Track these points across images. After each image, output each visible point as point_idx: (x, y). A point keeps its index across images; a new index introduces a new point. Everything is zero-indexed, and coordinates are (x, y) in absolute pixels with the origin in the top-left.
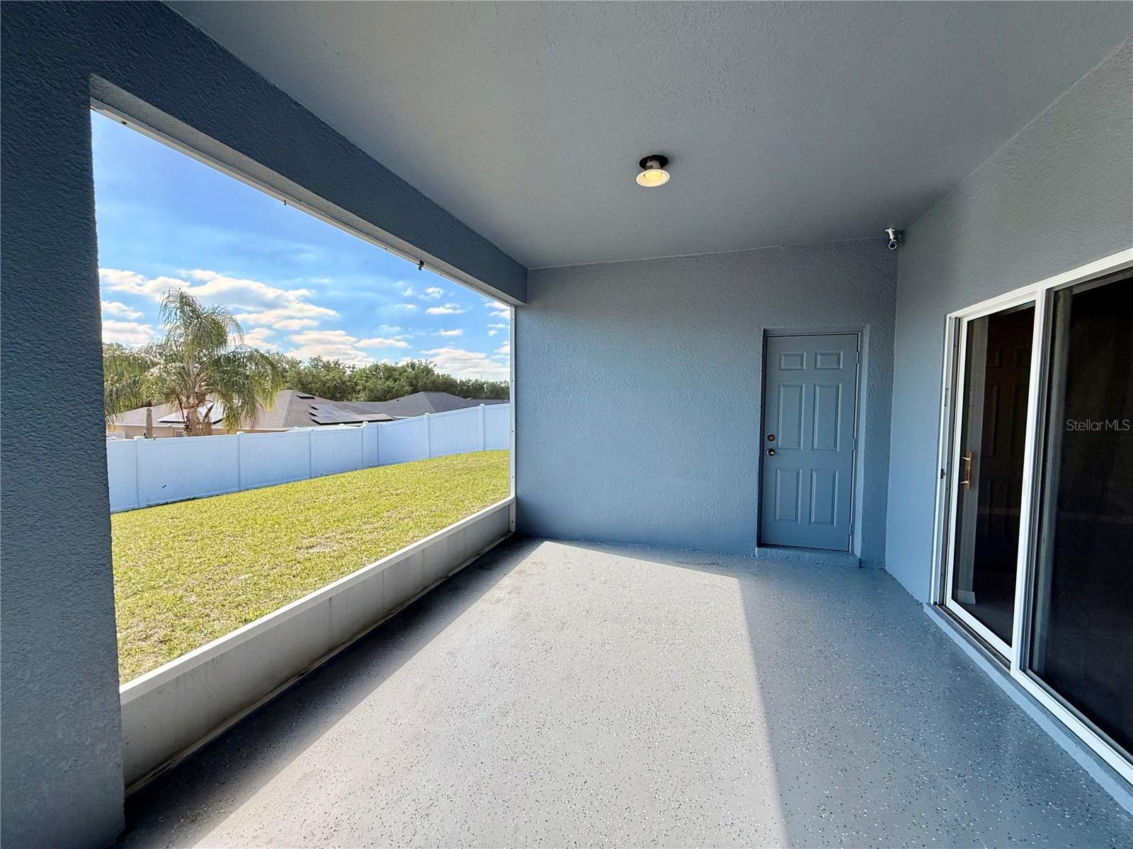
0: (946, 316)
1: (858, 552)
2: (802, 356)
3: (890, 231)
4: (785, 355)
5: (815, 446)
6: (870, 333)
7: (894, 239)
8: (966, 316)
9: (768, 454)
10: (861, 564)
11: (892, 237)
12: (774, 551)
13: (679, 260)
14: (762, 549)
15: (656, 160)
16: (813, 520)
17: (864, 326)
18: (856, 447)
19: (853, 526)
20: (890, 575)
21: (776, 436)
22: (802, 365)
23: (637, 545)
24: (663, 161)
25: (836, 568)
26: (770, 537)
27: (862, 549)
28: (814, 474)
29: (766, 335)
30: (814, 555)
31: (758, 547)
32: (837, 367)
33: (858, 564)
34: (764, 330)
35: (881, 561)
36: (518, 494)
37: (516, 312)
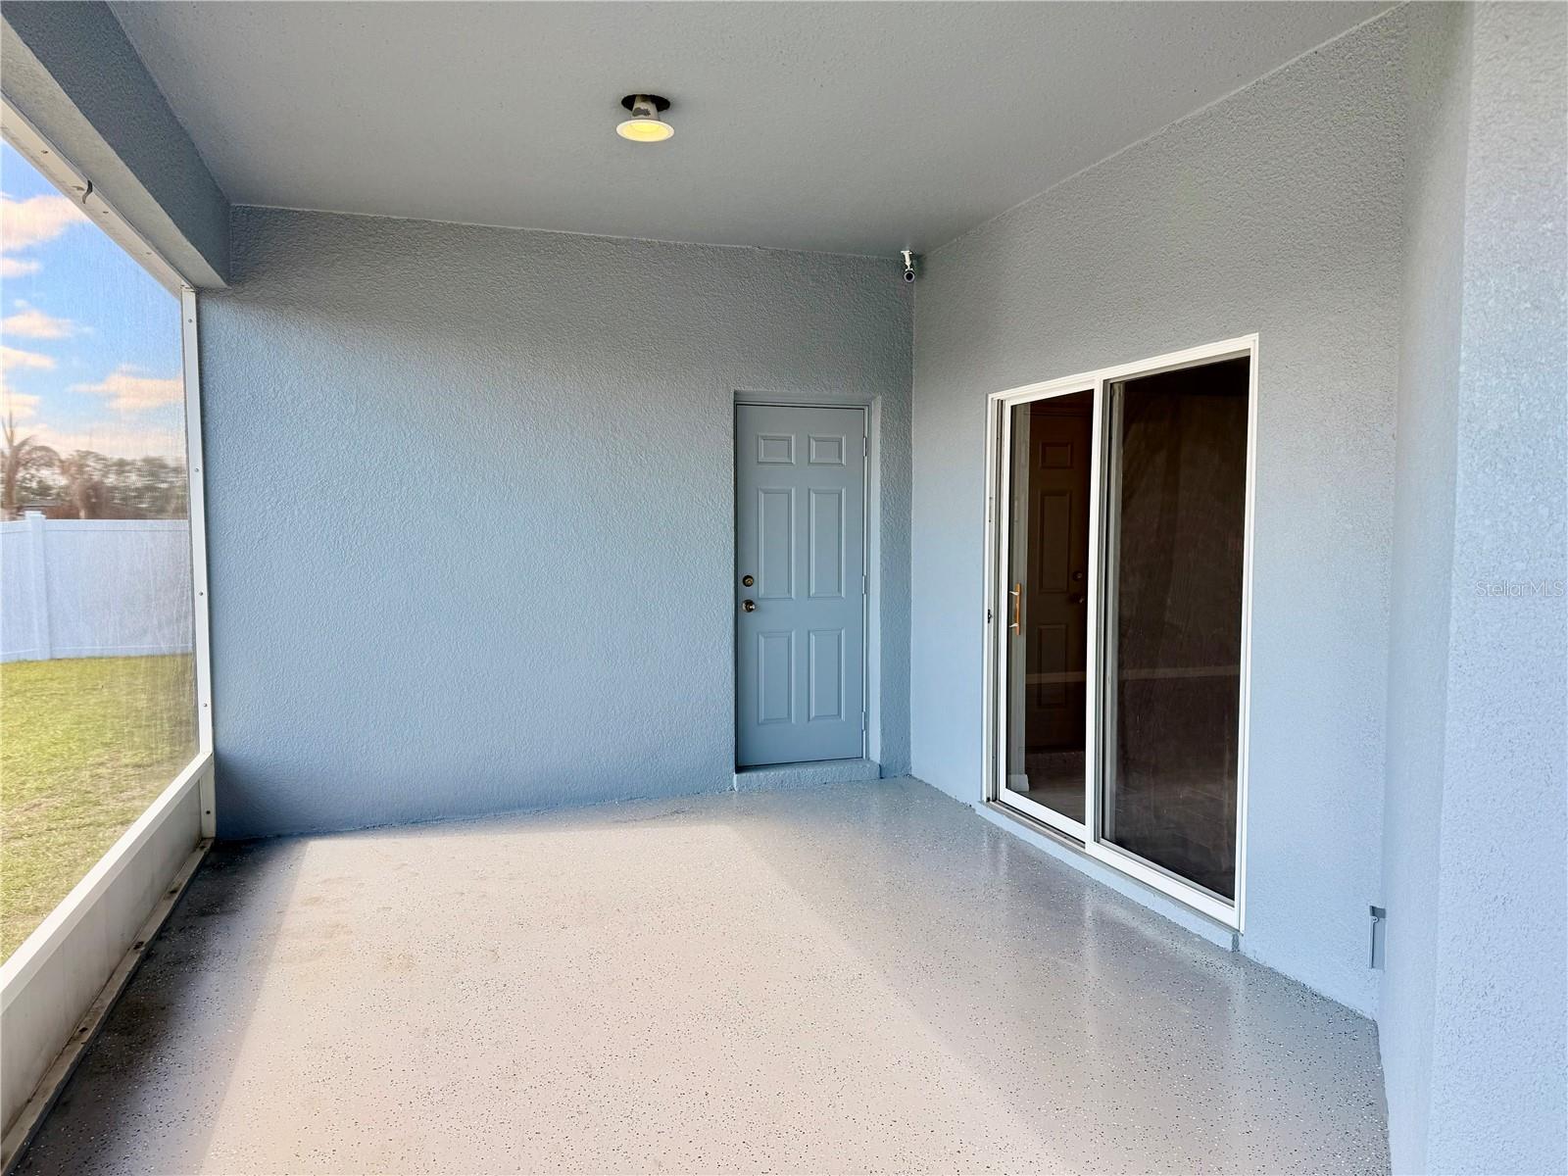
0: (987, 396)
1: (876, 755)
2: (789, 440)
3: (907, 254)
4: (765, 439)
5: (813, 591)
6: (882, 409)
7: (912, 265)
8: (1009, 399)
9: (744, 608)
10: (882, 773)
11: (908, 263)
12: (761, 774)
13: (584, 242)
14: (744, 775)
15: (653, 102)
16: (813, 714)
17: (874, 398)
18: (867, 591)
19: (867, 716)
20: (921, 781)
21: (755, 578)
22: (789, 456)
23: (518, 812)
24: (662, 104)
25: (852, 785)
26: (757, 753)
27: (882, 749)
28: (813, 637)
29: (739, 403)
30: (819, 769)
31: (737, 773)
32: (838, 461)
33: (878, 773)
34: (736, 393)
35: (907, 763)
36: (221, 745)
37: (198, 302)
